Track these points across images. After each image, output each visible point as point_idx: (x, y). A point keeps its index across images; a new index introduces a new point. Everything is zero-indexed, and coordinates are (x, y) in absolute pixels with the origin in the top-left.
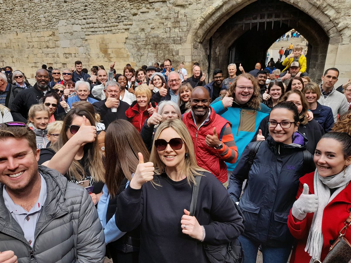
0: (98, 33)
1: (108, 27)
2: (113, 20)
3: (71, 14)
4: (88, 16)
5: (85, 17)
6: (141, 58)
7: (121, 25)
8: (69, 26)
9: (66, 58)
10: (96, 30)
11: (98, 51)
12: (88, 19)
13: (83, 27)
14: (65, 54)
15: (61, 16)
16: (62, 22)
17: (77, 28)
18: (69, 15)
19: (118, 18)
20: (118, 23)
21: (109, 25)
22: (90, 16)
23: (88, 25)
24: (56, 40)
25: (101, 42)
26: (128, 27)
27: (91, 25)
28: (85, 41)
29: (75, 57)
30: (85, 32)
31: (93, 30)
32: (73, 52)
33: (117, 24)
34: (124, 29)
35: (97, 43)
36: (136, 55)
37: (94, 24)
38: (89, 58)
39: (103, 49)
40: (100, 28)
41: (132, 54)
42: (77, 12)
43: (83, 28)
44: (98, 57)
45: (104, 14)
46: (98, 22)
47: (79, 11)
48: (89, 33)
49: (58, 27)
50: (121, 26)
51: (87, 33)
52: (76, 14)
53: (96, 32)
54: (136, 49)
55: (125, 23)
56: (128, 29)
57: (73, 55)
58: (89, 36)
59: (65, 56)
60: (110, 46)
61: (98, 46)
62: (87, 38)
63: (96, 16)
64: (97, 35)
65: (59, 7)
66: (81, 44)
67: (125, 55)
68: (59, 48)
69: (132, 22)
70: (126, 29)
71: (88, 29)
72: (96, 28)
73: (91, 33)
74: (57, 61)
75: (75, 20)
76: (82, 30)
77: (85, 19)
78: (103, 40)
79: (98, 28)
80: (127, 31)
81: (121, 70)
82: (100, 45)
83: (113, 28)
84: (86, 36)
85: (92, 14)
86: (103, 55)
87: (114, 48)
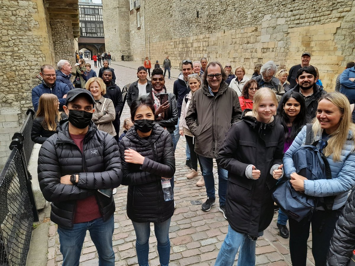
0: (303, 24)
1: (318, 17)
2: (324, 9)
3: (278, 7)
4: (295, 8)
5: (292, 9)
6: (354, 51)
7: (333, 14)
8: (273, 21)
9: (264, 53)
10: (302, 21)
11: (299, 44)
12: (295, 10)
13: (288, 19)
14: (263, 49)
15: (268, 10)
16: (268, 17)
17: (281, 21)
18: (276, 8)
19: (332, 5)
20: (332, 10)
21: (318, 15)
22: (298, 7)
23: (294, 17)
24: (257, 35)
25: (304, 35)
26: (343, 14)
27: (297, 17)
28: (286, 34)
29: (273, 51)
30: (289, 25)
31: (298, 22)
32: (271, 46)
33: (329, 12)
34: (337, 18)
35: (300, 36)
36: (346, 47)
37: (301, 16)
38: (287, 52)
39: (305, 42)
40: (307, 19)
41: (342, 46)
42: (284, 5)
43: (287, 21)
44: (298, 51)
45: (315, 3)
46: (306, 13)
47: (287, 4)
48: (293, 26)
49: (262, 22)
50: (335, 14)
51: (290, 26)
52: (284, 7)
53: (301, 24)
54: (349, 40)
55: (341, 10)
56: (343, 17)
57: (271, 49)
58: (293, 28)
59: (263, 51)
60: (315, 38)
61: (301, 38)
62: (290, 30)
63: (305, 6)
64: (301, 27)
65: (267, 2)
66: (282, 37)
67: (332, 48)
68: (258, 43)
69: (350, 8)
70: (339, 18)
71: (293, 21)
72: (302, 19)
73: (295, 25)
74: (254, 56)
75: (281, 13)
76: (286, 22)
77: (292, 11)
78: (308, 32)
79: (305, 19)
80: (341, 19)
81: (322, 65)
82: (303, 38)
83: (322, 18)
84: (289, 29)
85: (300, 5)
86: (304, 48)
87: (319, 41)
